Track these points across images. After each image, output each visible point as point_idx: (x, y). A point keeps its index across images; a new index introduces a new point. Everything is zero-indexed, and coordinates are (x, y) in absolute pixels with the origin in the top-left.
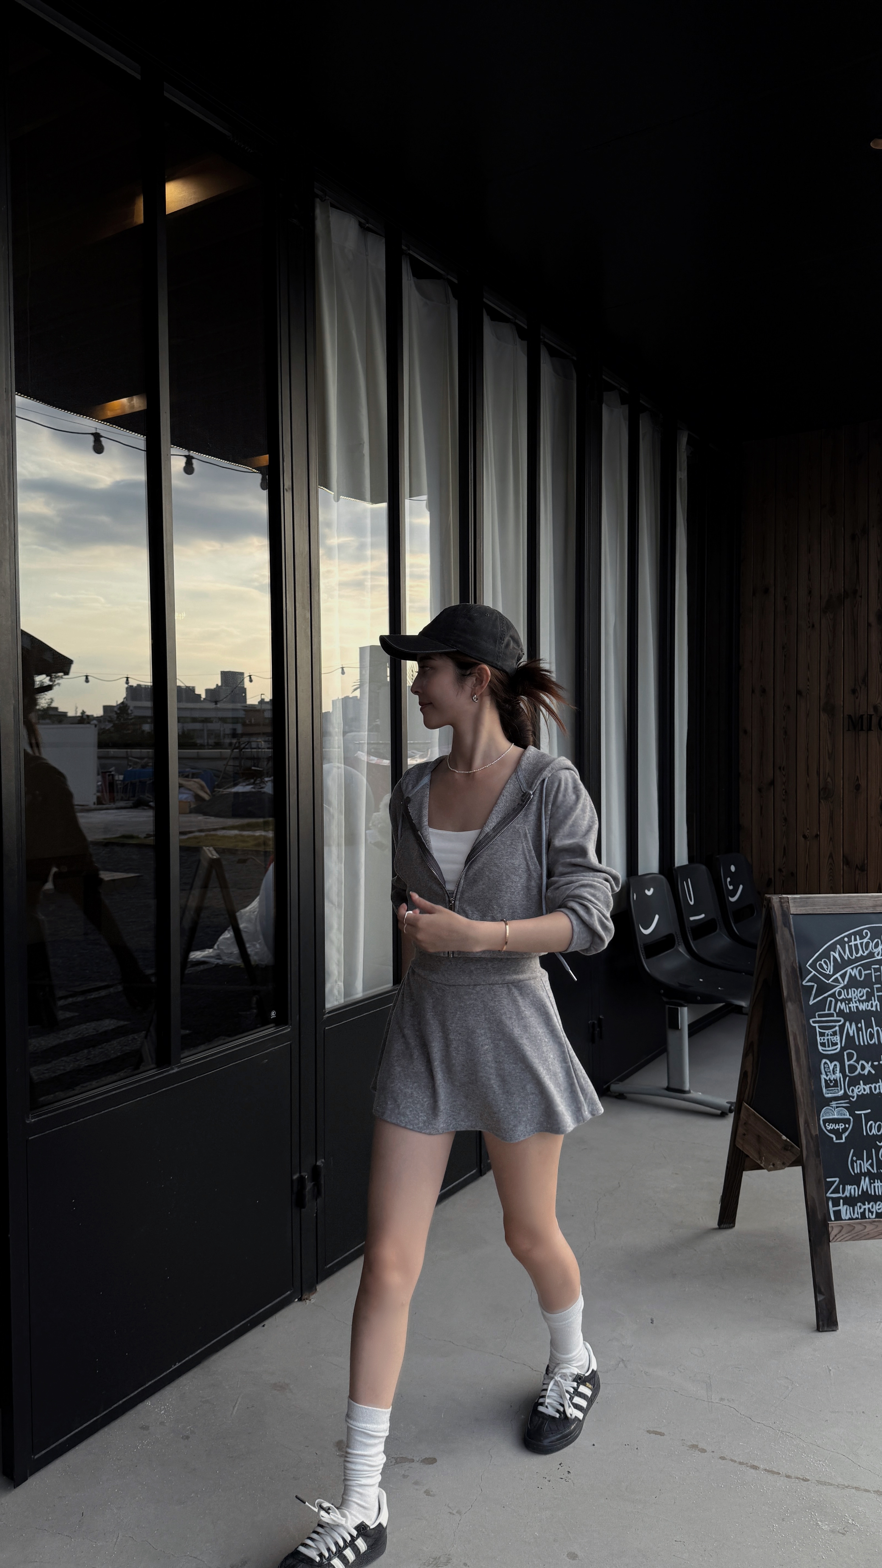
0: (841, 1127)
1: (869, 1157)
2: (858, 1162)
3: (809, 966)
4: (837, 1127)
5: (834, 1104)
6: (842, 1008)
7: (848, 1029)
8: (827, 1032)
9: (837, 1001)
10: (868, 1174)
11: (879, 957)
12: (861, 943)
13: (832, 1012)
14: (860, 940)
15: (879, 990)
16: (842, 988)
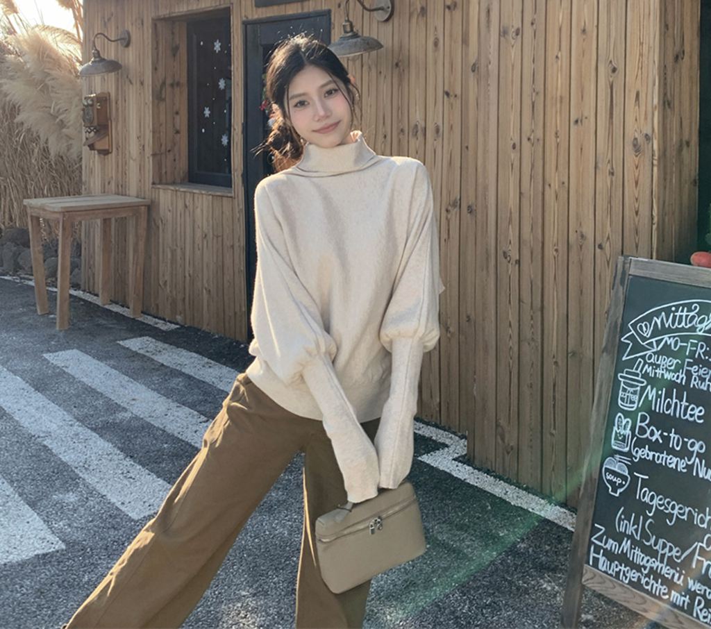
0: (618, 482)
1: (636, 522)
2: (625, 522)
3: (631, 325)
4: (615, 480)
5: (618, 457)
6: (648, 371)
7: (648, 393)
8: (629, 389)
9: (645, 363)
10: (631, 537)
11: (701, 333)
12: (687, 316)
13: (638, 371)
14: (687, 312)
15: (690, 365)
16: (655, 353)
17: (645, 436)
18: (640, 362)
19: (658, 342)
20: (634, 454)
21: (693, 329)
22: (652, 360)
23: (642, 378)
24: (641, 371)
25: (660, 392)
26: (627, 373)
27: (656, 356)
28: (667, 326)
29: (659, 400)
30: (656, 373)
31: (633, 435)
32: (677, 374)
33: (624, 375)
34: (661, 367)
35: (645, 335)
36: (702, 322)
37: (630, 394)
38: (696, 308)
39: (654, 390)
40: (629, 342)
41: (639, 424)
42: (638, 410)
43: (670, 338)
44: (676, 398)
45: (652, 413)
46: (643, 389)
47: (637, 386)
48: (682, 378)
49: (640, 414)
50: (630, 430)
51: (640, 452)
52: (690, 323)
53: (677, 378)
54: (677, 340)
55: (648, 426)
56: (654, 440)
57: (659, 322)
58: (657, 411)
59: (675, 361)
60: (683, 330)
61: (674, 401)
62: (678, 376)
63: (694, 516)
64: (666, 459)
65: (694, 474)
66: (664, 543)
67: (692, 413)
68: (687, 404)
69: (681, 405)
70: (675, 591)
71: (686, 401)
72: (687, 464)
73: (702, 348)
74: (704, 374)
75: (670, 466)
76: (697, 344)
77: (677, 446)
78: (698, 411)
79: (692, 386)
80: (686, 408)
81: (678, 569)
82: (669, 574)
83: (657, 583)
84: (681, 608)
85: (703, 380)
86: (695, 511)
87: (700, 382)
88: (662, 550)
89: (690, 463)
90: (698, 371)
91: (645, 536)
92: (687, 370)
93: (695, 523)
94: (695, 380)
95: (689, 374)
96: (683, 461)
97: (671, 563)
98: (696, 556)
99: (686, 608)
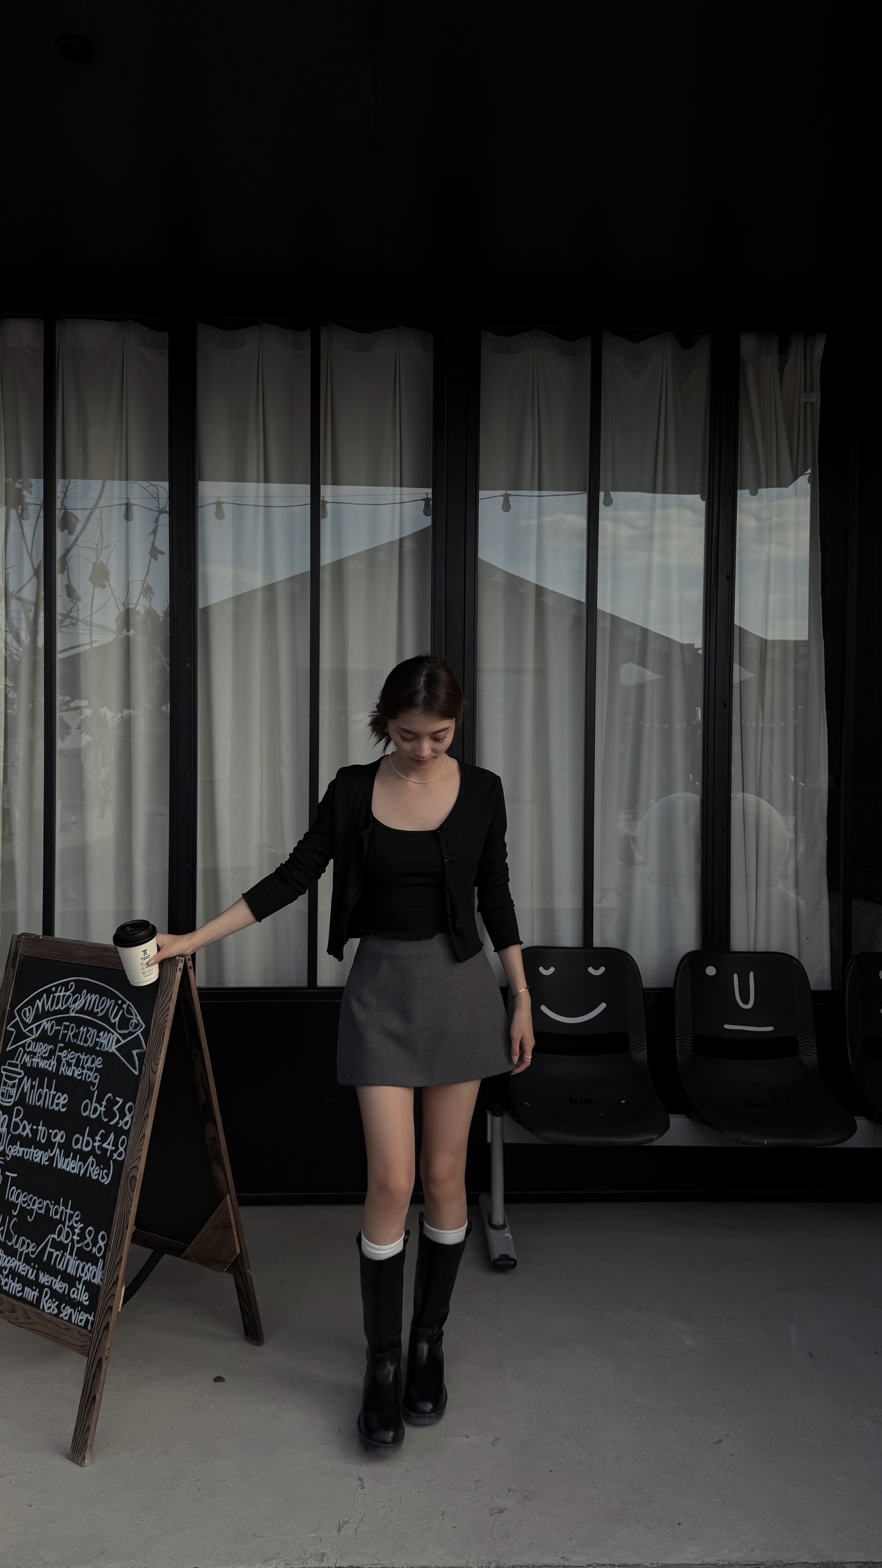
3: (17, 1010)
6: (26, 1061)
7: (24, 1084)
8: (9, 1082)
9: (25, 1052)
11: (73, 1014)
12: (64, 996)
13: (18, 1062)
14: (64, 992)
15: (61, 1050)
16: (33, 1040)
17: (17, 1132)
18: (21, 1051)
19: (38, 1027)
20: (7, 1152)
21: (67, 1010)
22: (30, 1049)
23: (20, 1069)
24: (20, 1062)
25: (34, 1083)
26: (10, 1065)
27: (35, 1043)
28: (46, 1009)
29: (33, 1091)
30: (32, 1062)
31: (9, 1132)
32: (50, 1061)
33: (6, 1067)
34: (38, 1055)
35: (27, 1021)
36: (75, 1002)
37: (9, 1089)
38: (72, 985)
39: (30, 1080)
40: (13, 1030)
41: (14, 1120)
42: (15, 1104)
43: (47, 1021)
44: (46, 1088)
45: (26, 1106)
46: (21, 1080)
47: (15, 1078)
48: (54, 1064)
49: (16, 1108)
50: (6, 1127)
51: (12, 1150)
52: (65, 1004)
53: (49, 1066)
54: (53, 1024)
55: (22, 1120)
56: (24, 1136)
57: (40, 1005)
58: (30, 1103)
59: (49, 1048)
60: (59, 1012)
61: (45, 1090)
62: (50, 1063)
63: (50, 1208)
64: (33, 1153)
65: (54, 1166)
66: (23, 1240)
67: (58, 1101)
68: (55, 1093)
69: (50, 1094)
70: (27, 1287)
71: (54, 1090)
72: (49, 1156)
73: (72, 1031)
74: (71, 1059)
75: (36, 1161)
76: (69, 1026)
77: (43, 1139)
78: (63, 1099)
79: (60, 1073)
80: (54, 1096)
81: (32, 1264)
82: (24, 1271)
83: (14, 1282)
84: (30, 1303)
85: (69, 1065)
86: (51, 1204)
87: (67, 1067)
88: (21, 1248)
89: (52, 1155)
90: (66, 1056)
91: (9, 1237)
92: (58, 1055)
93: (51, 1215)
94: (63, 1066)
95: (59, 1060)
96: (46, 1153)
97: (28, 1260)
98: (49, 1249)
99: (35, 1302)
